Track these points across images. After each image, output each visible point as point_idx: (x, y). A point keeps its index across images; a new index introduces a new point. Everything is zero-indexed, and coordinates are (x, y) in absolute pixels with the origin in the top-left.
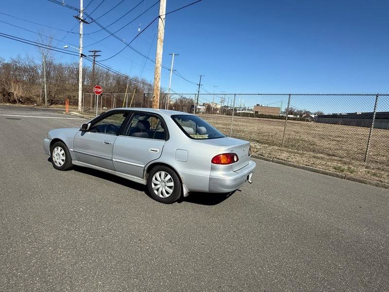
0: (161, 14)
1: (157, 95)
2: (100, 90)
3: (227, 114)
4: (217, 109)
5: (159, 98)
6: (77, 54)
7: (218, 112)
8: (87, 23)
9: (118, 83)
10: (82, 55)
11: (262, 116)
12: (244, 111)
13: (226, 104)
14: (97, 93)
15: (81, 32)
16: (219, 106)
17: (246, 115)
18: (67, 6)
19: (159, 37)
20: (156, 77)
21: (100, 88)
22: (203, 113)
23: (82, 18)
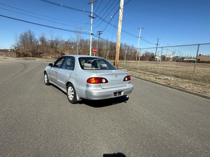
0: (121, 6)
1: (118, 51)
2: (96, 50)
3: (177, 61)
4: (170, 58)
5: (119, 52)
6: (90, 34)
7: (171, 60)
8: (94, 18)
9: (111, 46)
10: (92, 34)
11: (203, 62)
12: (189, 59)
13: (176, 55)
14: (95, 51)
15: (92, 23)
16: (171, 57)
17: (190, 61)
18: (85, 11)
19: (119, 19)
20: (118, 41)
21: (96, 49)
22: (159, 61)
23: (92, 16)
